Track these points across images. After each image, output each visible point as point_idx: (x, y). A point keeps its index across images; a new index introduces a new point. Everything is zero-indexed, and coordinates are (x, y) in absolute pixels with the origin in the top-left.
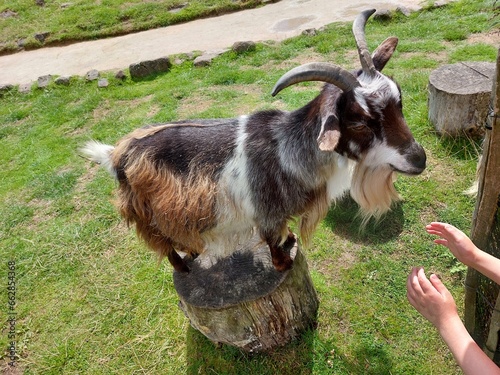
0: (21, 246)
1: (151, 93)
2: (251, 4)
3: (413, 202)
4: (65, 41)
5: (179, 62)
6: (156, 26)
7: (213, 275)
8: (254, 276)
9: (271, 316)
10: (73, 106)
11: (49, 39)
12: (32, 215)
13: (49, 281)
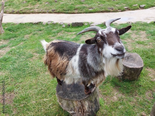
0: (27, 64)
1: (75, 31)
2: (114, 11)
3: (145, 87)
4: (59, 13)
5: (86, 24)
6: (84, 13)
7: (67, 88)
8: (78, 93)
9: (80, 107)
10: (54, 31)
11: (55, 11)
12: (33, 57)
13: (30, 75)
